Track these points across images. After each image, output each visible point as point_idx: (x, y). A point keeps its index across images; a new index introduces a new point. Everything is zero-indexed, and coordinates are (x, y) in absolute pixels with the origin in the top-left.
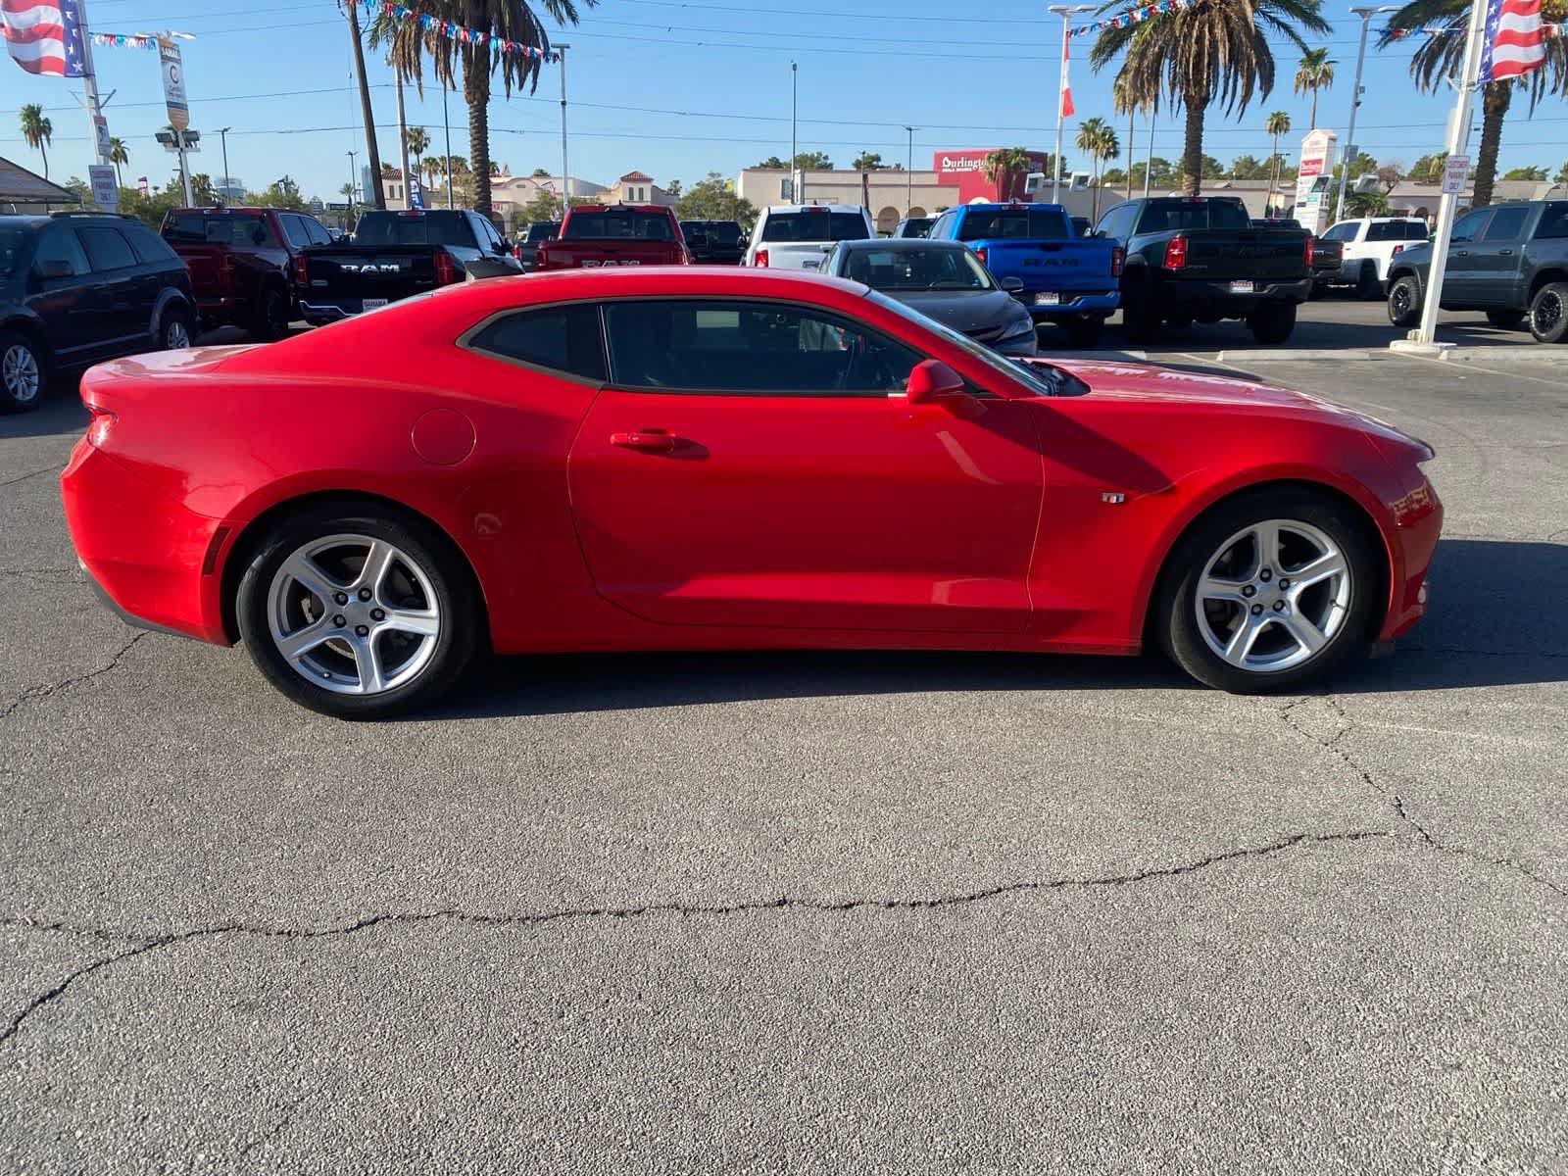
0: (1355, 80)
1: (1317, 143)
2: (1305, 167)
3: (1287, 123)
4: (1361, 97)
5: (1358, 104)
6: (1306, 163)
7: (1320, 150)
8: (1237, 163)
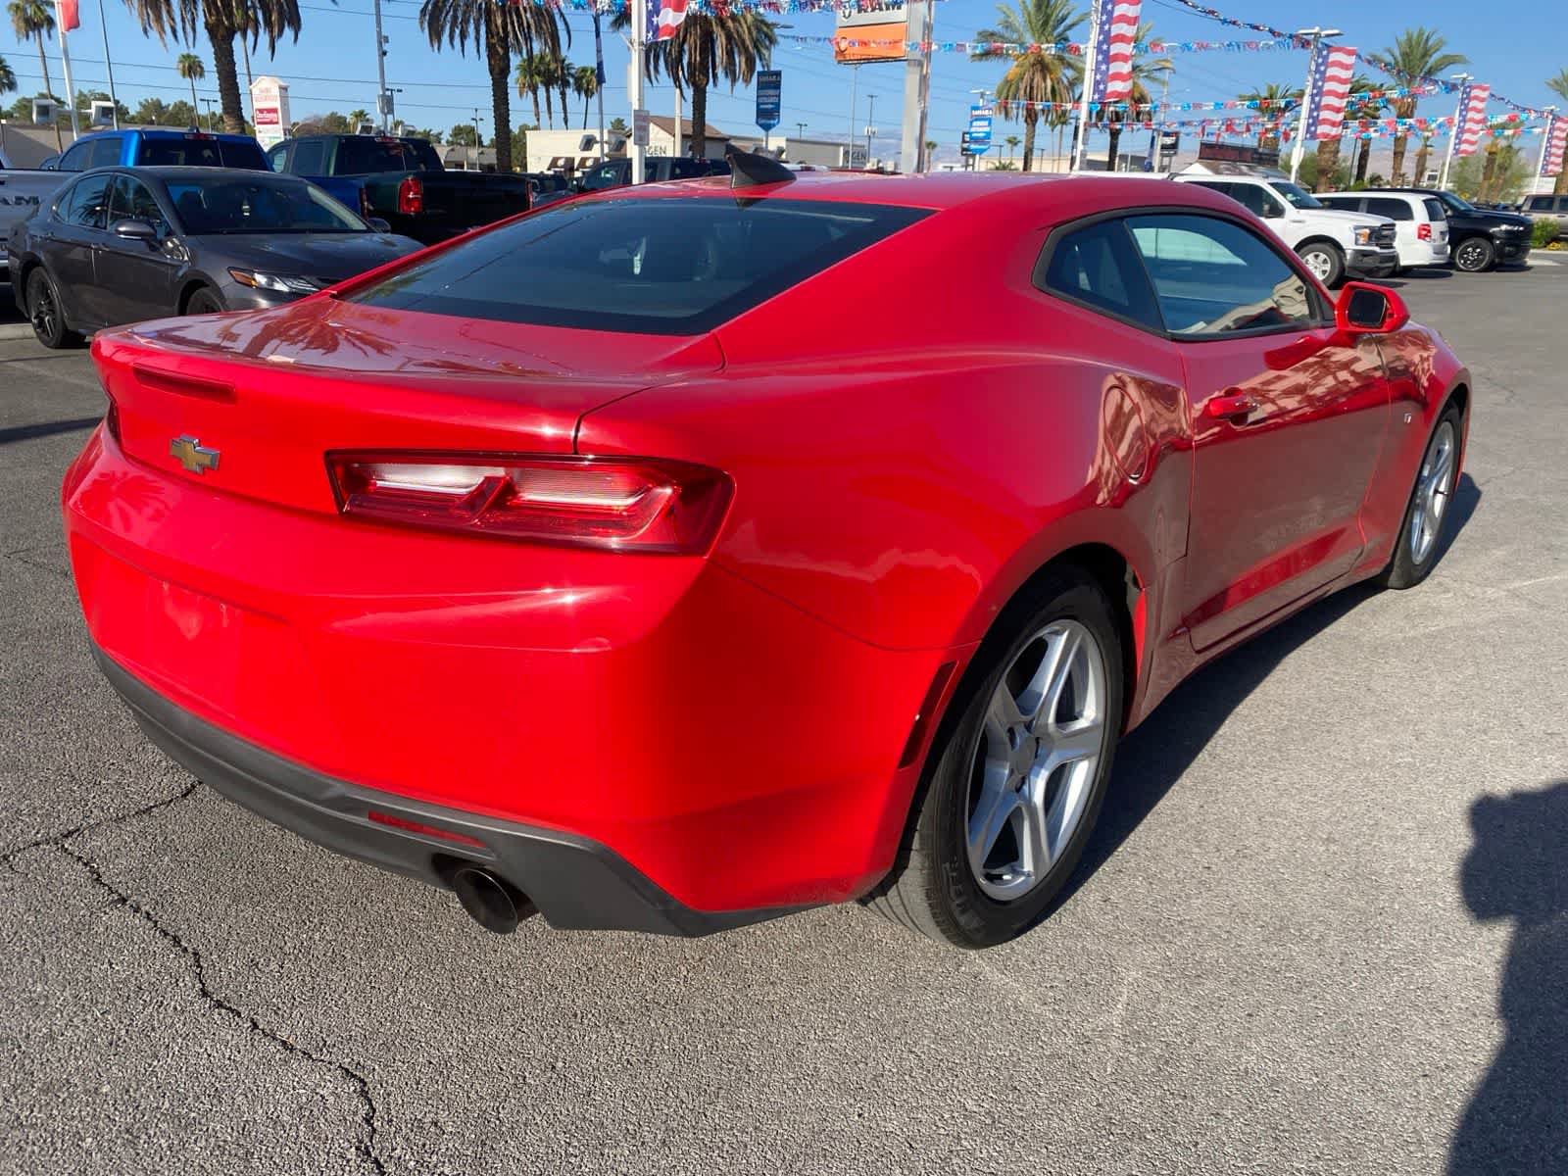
0: (375, 29)
1: (267, 90)
2: (260, 115)
3: (202, 68)
4: (386, 47)
5: (385, 53)
6: (261, 111)
7: (273, 99)
8: (144, 106)
